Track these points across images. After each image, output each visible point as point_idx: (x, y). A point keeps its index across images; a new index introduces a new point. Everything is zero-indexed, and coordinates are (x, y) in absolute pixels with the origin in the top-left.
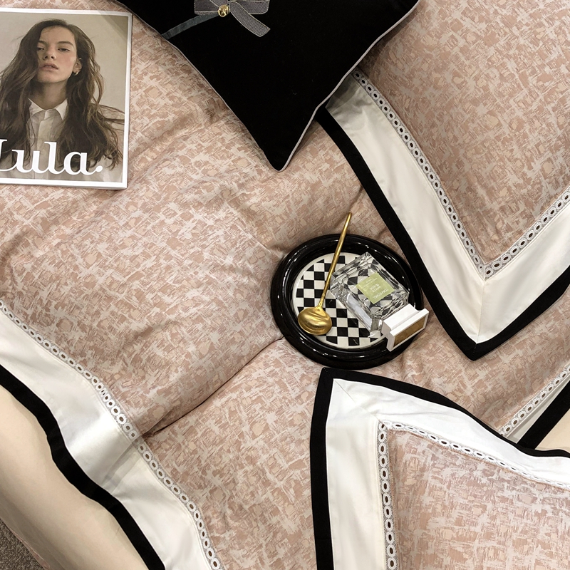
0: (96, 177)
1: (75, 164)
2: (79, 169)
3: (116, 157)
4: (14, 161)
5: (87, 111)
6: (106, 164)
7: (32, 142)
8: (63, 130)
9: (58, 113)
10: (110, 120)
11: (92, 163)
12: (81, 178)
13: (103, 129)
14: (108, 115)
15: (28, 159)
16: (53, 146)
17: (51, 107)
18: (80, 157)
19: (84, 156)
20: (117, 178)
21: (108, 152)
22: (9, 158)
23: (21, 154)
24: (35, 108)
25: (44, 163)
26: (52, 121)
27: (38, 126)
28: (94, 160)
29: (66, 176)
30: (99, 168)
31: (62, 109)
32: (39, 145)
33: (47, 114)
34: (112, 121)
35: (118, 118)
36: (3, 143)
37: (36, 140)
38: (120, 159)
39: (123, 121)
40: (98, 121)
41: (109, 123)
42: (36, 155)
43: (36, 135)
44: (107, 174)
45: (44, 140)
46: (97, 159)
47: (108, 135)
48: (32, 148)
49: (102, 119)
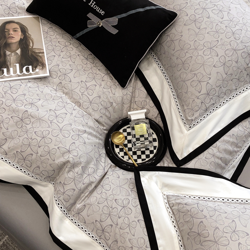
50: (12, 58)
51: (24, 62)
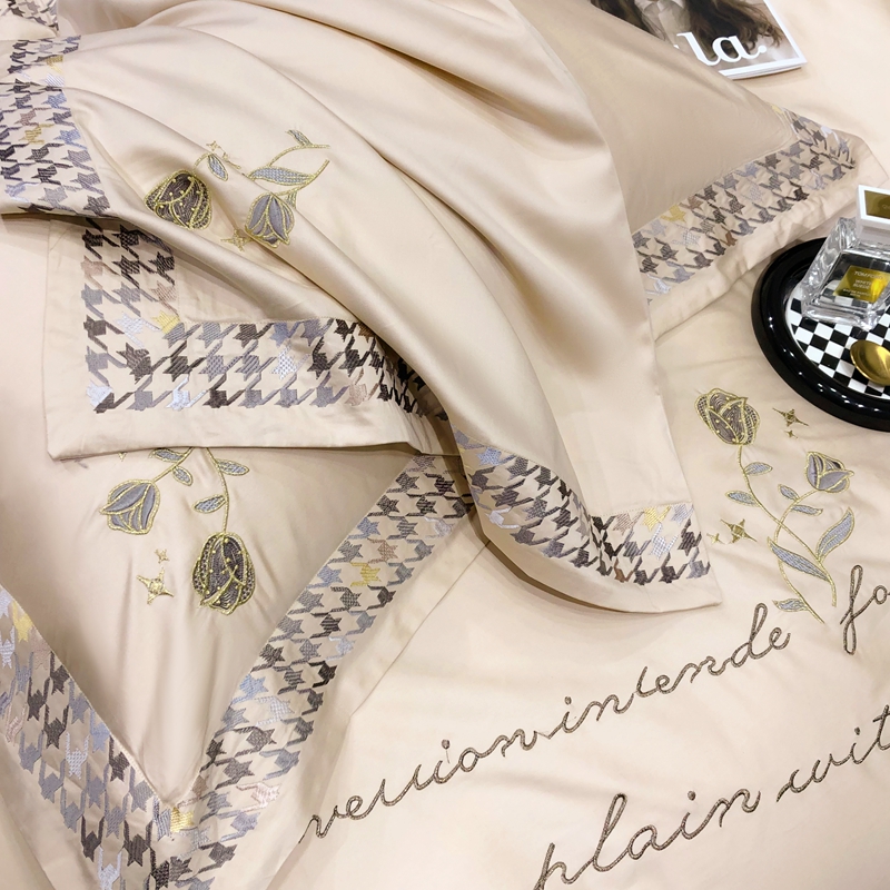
50: (660, 16)
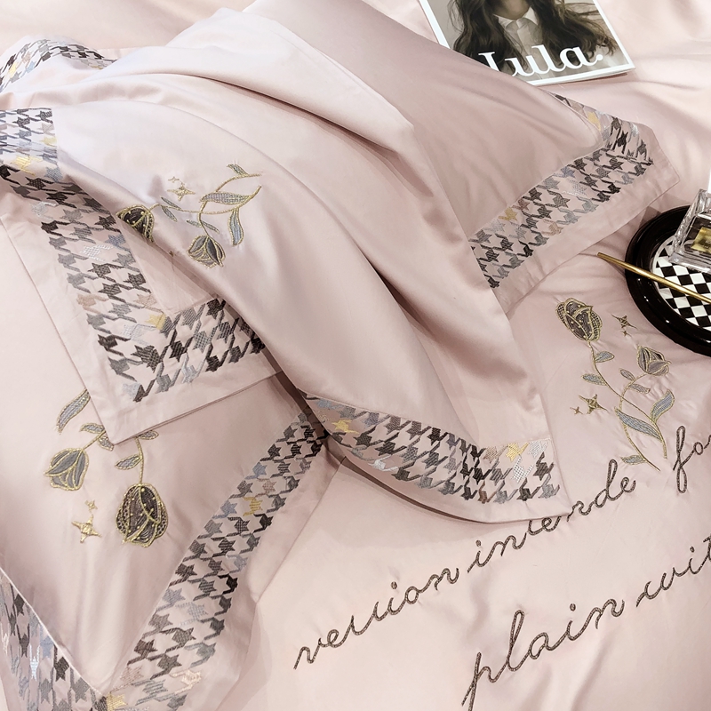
0: (600, 65)
1: (573, 58)
2: (579, 63)
3: (610, 44)
4: (513, 69)
5: (557, 13)
6: (603, 51)
7: (519, 50)
8: (544, 33)
9: (528, 21)
10: (583, 14)
11: (590, 54)
12: (585, 69)
13: (582, 24)
14: (579, 10)
15: (524, 64)
16: (542, 48)
17: (520, 16)
18: (573, 52)
19: (577, 51)
20: (622, 61)
21: (599, 41)
22: (506, 66)
23: (515, 61)
24: (504, 21)
25: (543, 65)
26: (527, 28)
27: (517, 35)
28: (589, 52)
29: (569, 72)
30: (599, 57)
31: (531, 15)
32: (528, 51)
33: (518, 22)
34: (587, 14)
35: (591, 10)
36: (492, 55)
37: (522, 47)
38: (614, 44)
39: (597, 11)
40: (572, 18)
41: (584, 17)
42: (530, 59)
43: (520, 42)
44: (609, 60)
45: (530, 46)
46: (593, 50)
47: (590, 26)
48: (523, 54)
49: (575, 15)
51: (554, 39)
